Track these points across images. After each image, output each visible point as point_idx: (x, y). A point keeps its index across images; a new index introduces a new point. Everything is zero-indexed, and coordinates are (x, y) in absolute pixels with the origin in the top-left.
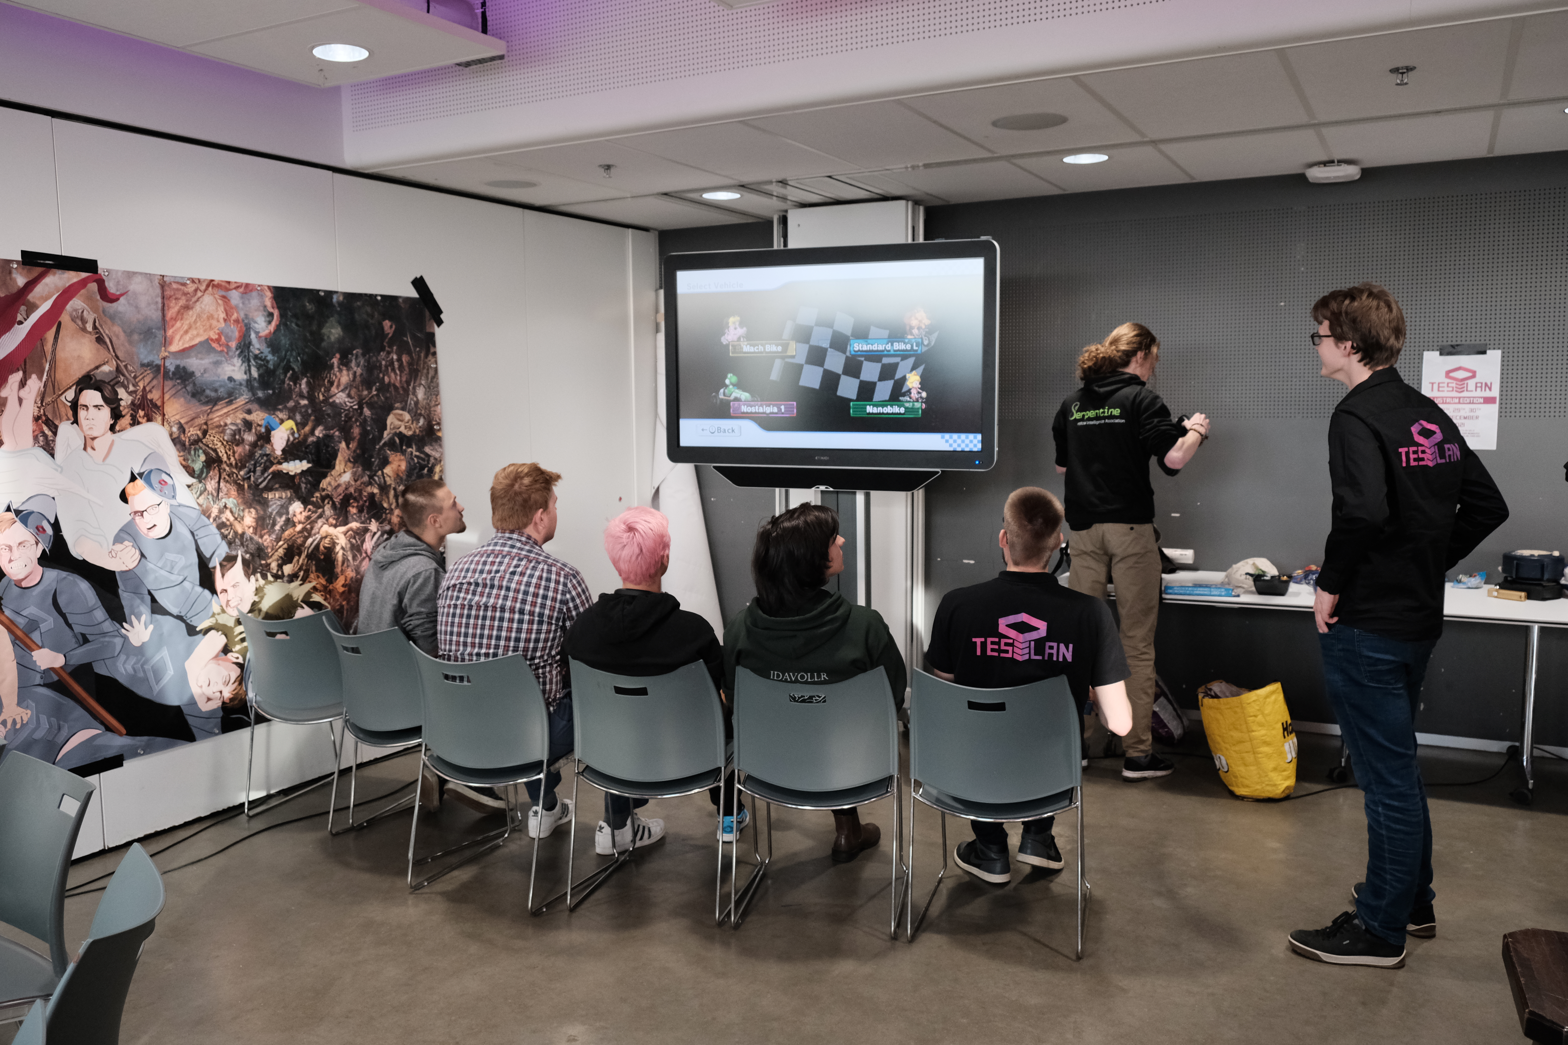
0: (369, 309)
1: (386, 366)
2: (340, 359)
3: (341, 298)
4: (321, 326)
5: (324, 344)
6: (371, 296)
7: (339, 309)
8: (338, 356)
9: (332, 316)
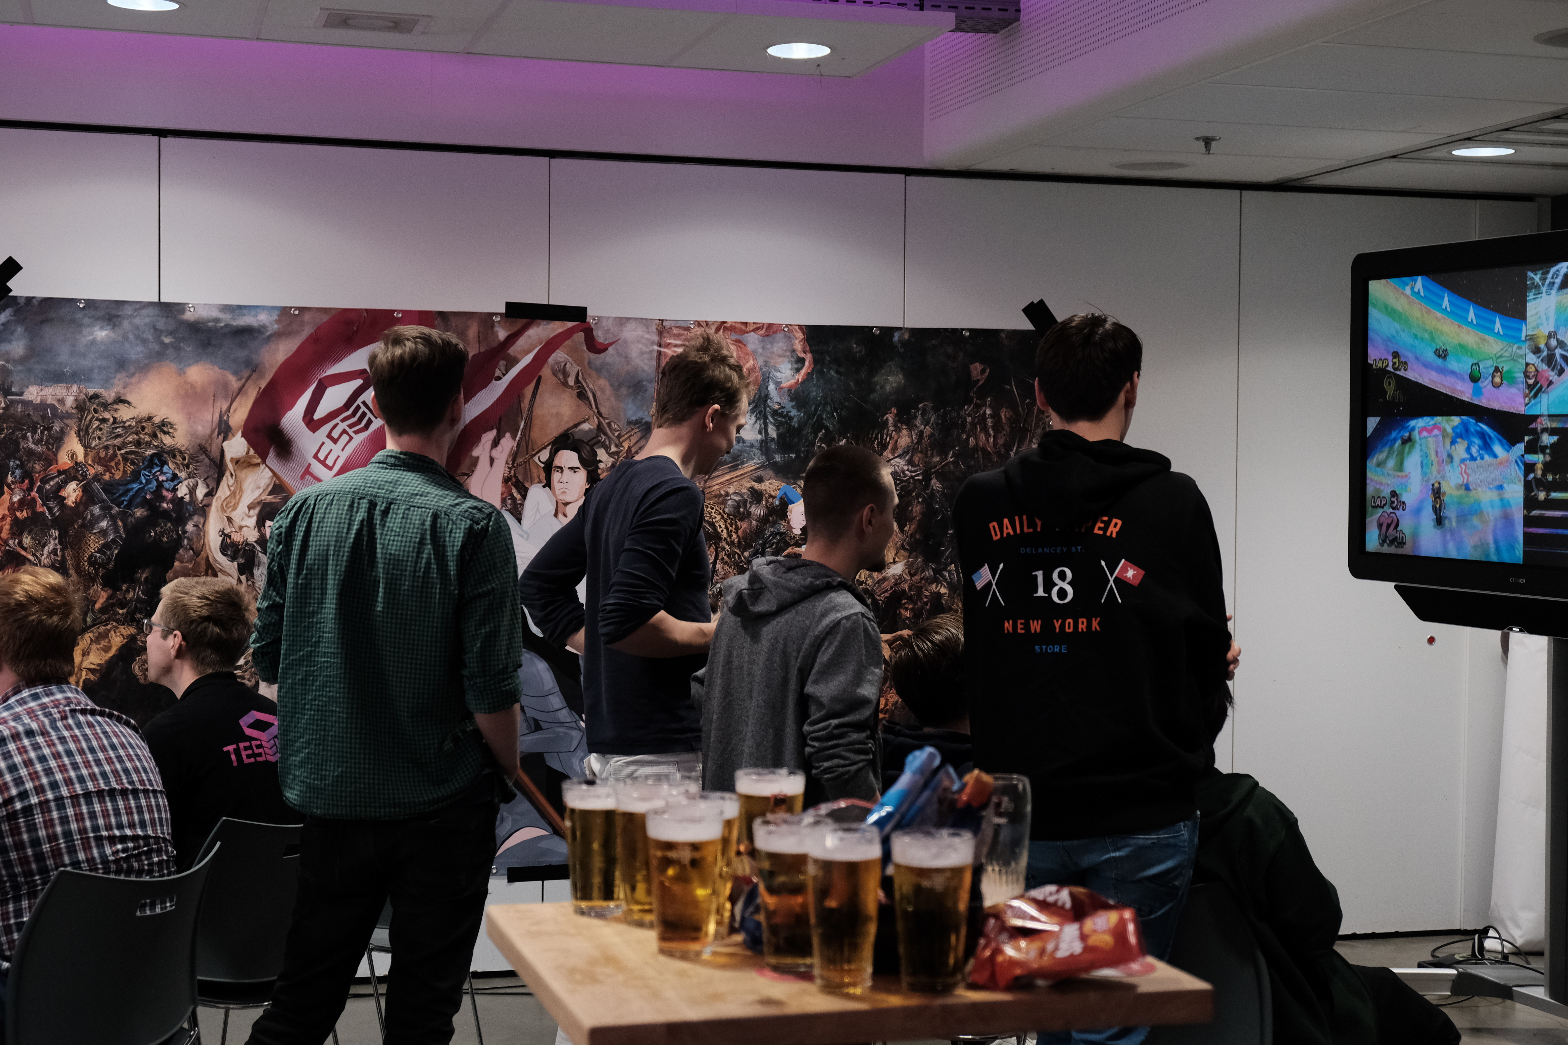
0: (950, 350)
1: (974, 425)
2: (896, 415)
3: (906, 336)
4: (873, 372)
5: (874, 396)
6: (954, 331)
7: (902, 350)
8: (894, 410)
9: (891, 360)
